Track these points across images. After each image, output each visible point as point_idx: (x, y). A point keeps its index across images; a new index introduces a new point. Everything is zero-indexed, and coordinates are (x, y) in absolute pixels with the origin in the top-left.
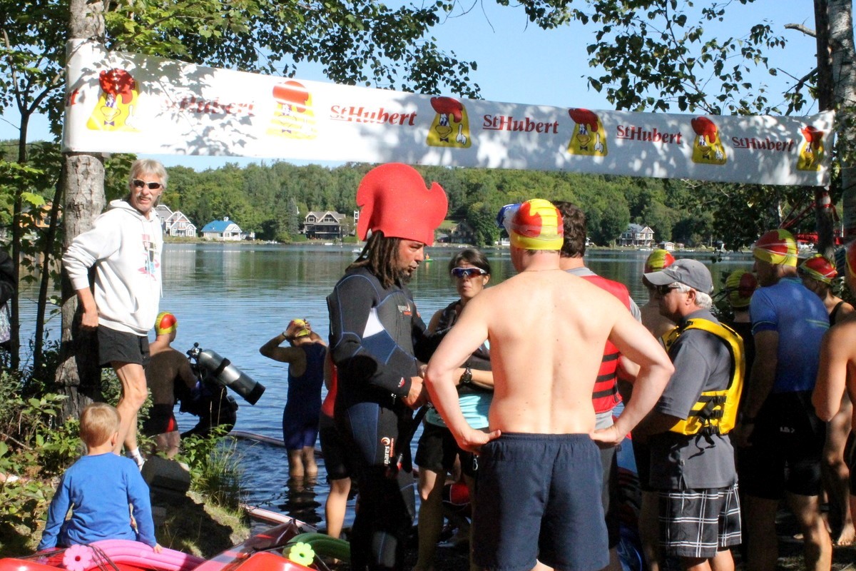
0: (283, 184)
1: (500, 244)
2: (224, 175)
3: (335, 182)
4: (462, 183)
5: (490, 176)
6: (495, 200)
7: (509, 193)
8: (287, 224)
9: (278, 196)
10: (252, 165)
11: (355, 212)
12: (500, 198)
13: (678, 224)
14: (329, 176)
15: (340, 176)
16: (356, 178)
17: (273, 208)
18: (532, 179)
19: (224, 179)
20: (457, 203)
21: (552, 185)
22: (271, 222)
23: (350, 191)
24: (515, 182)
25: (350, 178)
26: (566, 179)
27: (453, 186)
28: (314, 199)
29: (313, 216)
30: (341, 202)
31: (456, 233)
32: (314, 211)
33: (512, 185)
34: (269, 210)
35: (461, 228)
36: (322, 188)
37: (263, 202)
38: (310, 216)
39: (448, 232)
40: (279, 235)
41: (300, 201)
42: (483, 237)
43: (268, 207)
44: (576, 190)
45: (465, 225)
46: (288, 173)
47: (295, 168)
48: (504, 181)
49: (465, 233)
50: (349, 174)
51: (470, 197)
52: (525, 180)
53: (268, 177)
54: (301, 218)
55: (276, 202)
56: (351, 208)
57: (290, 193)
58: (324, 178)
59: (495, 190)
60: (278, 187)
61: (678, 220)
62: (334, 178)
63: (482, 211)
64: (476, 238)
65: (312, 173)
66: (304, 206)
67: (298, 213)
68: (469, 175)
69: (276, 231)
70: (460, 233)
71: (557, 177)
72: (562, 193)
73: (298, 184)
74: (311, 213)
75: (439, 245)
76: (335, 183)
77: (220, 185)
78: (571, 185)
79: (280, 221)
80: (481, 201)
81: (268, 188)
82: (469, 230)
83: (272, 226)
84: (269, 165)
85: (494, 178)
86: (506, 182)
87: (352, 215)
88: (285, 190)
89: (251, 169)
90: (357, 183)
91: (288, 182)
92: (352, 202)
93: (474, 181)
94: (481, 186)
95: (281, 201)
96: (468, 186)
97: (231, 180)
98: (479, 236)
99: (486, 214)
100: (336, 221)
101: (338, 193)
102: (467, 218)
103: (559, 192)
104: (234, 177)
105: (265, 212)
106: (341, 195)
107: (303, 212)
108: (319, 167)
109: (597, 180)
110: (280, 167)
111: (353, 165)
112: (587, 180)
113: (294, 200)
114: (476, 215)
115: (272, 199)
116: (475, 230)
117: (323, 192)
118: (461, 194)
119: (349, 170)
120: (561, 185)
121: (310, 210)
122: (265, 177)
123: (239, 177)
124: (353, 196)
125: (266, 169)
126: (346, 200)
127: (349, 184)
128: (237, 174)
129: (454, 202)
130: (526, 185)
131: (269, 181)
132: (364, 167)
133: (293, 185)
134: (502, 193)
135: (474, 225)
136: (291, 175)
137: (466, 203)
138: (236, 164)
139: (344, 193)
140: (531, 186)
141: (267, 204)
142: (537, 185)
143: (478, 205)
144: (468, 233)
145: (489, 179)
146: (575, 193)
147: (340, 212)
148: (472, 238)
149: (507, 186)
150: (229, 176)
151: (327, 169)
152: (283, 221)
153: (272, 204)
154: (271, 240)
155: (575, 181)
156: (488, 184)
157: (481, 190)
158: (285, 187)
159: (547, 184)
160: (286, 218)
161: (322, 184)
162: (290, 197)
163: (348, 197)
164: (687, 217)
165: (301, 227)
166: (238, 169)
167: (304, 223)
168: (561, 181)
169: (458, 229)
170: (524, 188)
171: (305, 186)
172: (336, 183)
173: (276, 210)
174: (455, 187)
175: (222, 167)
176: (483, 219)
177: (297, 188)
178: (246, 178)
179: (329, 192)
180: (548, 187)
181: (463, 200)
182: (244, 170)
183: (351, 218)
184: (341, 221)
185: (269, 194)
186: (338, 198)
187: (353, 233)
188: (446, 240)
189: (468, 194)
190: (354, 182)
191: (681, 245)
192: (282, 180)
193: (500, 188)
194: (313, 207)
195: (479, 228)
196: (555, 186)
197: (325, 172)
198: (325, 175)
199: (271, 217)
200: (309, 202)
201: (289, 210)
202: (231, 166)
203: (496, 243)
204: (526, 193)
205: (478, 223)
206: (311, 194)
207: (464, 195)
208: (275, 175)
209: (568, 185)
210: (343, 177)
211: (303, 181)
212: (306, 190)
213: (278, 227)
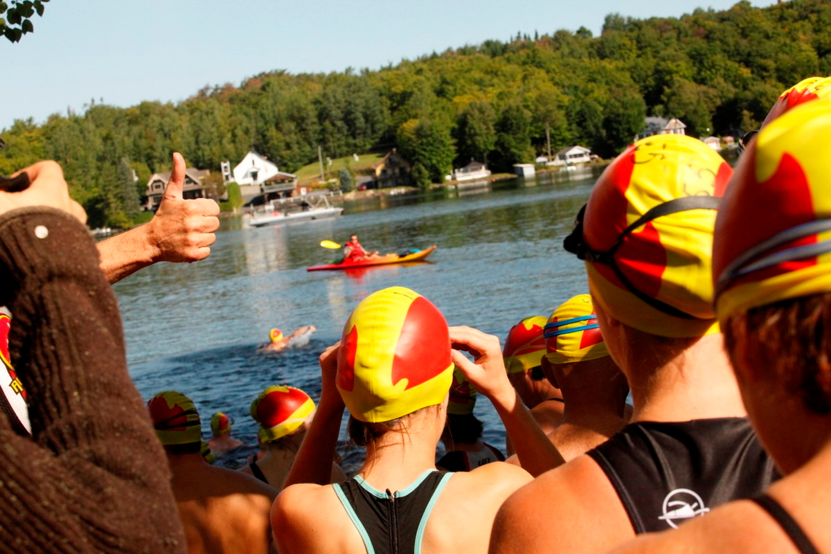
0: (106, 139)
1: (454, 179)
2: (13, 139)
3: (184, 123)
4: (381, 95)
5: (421, 78)
6: (437, 113)
7: (456, 99)
8: (122, 199)
9: (101, 159)
10: (55, 118)
11: (223, 165)
12: (443, 108)
13: (718, 108)
14: (175, 115)
15: (192, 112)
16: (216, 112)
17: (96, 178)
18: (487, 72)
19: (15, 145)
20: (378, 126)
21: (519, 77)
22: (97, 200)
23: (211, 133)
24: (462, 81)
25: (207, 114)
26: (539, 65)
27: (367, 101)
28: (156, 154)
29: (159, 181)
30: (200, 153)
31: (384, 172)
32: (160, 172)
33: (458, 86)
34: (93, 182)
35: (391, 164)
36: (166, 136)
37: (80, 171)
38: (155, 182)
39: (371, 172)
40: (112, 218)
41: (135, 160)
42: (426, 173)
43: (89, 177)
44: (557, 79)
45: (396, 159)
46: (112, 120)
47: (121, 111)
48: (445, 82)
49: (397, 171)
50: (204, 106)
51: (396, 113)
52: (477, 75)
53: (82, 132)
54: (142, 187)
55: (99, 169)
56: (216, 159)
57: (119, 150)
58: (167, 119)
59: (434, 97)
60: (98, 144)
61: (719, 102)
62: (183, 117)
63: (419, 132)
64: (416, 175)
65: (147, 115)
66: (143, 167)
67: (136, 179)
68: (388, 81)
69: (106, 212)
70: (389, 172)
71: (524, 63)
72: (536, 87)
73: (128, 134)
74: (156, 177)
75: (361, 195)
76: (185, 125)
77: (9, 156)
78: (548, 72)
79: (110, 196)
80: (415, 117)
81: (85, 149)
82: (404, 164)
83: (99, 206)
84: (80, 112)
85: (428, 79)
86: (448, 83)
87: (219, 169)
88: (109, 148)
89: (53, 123)
90: (219, 120)
91: (113, 134)
92: (216, 149)
93: (399, 88)
94: (411, 94)
95: (107, 164)
96: (391, 97)
97: (26, 146)
98: (420, 172)
99: (426, 136)
100: (195, 183)
101: (192, 140)
102: (397, 147)
103: (532, 86)
104: (30, 140)
105: (85, 186)
106: (197, 142)
107: (144, 177)
108: (156, 104)
109: (586, 60)
110: (98, 114)
111: (209, 93)
112: (572, 60)
113: (126, 161)
114: (410, 139)
115: (93, 162)
116: (412, 164)
117: (168, 142)
118: (382, 112)
119: (204, 101)
120: (532, 74)
121: (153, 171)
122: (77, 132)
123: (37, 139)
124: (216, 140)
125: (76, 120)
126: (206, 147)
127: (207, 123)
128: (34, 134)
129: (373, 126)
130: (480, 83)
131: (84, 137)
132: (226, 93)
133: (123, 138)
134: (444, 100)
135: (410, 156)
136: (116, 123)
137: (392, 124)
138: (30, 120)
139: (201, 138)
140: (487, 82)
141: (85, 173)
142: (495, 81)
143: (411, 125)
144: (402, 170)
145: (421, 82)
146: (556, 84)
147: (200, 168)
148: (410, 175)
149: (451, 88)
150: (21, 139)
151: (169, 106)
152: (115, 196)
153: (93, 172)
154: (101, 227)
155: (553, 66)
156: (420, 90)
157: (411, 102)
158: (109, 142)
159: (512, 76)
160: (118, 190)
161: (166, 129)
162: (120, 158)
163: (209, 144)
164: (731, 96)
165: (144, 200)
166: (34, 127)
167: (148, 193)
168: (531, 69)
169: (386, 165)
170: (476, 87)
171: (140, 136)
172: (187, 124)
173: (101, 181)
174: (371, 104)
175: (8, 128)
176: (422, 144)
177: (128, 142)
178: (49, 138)
179: (179, 139)
180: (514, 81)
181: (386, 120)
182: (44, 127)
183: (217, 174)
184: (204, 182)
185: (86, 157)
186: (193, 146)
187: (225, 196)
188: (370, 186)
189: (393, 109)
190: (214, 118)
191: (729, 139)
192: (104, 133)
193: (440, 93)
194: (157, 166)
195: (418, 160)
196: (525, 78)
197: (168, 110)
198: (169, 115)
199: (95, 192)
200: (149, 159)
201: (123, 176)
202: (23, 124)
203: (448, 177)
204: (481, 94)
205: (415, 153)
206: (152, 148)
207: (387, 112)
208: (91, 126)
209: (542, 73)
210: (197, 114)
211: (136, 129)
212: (143, 143)
213: (108, 205)
